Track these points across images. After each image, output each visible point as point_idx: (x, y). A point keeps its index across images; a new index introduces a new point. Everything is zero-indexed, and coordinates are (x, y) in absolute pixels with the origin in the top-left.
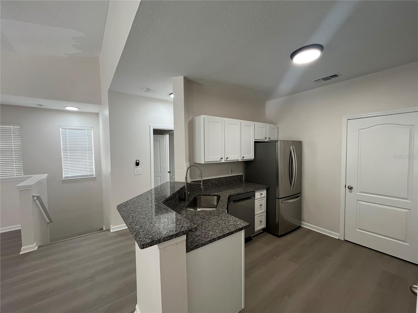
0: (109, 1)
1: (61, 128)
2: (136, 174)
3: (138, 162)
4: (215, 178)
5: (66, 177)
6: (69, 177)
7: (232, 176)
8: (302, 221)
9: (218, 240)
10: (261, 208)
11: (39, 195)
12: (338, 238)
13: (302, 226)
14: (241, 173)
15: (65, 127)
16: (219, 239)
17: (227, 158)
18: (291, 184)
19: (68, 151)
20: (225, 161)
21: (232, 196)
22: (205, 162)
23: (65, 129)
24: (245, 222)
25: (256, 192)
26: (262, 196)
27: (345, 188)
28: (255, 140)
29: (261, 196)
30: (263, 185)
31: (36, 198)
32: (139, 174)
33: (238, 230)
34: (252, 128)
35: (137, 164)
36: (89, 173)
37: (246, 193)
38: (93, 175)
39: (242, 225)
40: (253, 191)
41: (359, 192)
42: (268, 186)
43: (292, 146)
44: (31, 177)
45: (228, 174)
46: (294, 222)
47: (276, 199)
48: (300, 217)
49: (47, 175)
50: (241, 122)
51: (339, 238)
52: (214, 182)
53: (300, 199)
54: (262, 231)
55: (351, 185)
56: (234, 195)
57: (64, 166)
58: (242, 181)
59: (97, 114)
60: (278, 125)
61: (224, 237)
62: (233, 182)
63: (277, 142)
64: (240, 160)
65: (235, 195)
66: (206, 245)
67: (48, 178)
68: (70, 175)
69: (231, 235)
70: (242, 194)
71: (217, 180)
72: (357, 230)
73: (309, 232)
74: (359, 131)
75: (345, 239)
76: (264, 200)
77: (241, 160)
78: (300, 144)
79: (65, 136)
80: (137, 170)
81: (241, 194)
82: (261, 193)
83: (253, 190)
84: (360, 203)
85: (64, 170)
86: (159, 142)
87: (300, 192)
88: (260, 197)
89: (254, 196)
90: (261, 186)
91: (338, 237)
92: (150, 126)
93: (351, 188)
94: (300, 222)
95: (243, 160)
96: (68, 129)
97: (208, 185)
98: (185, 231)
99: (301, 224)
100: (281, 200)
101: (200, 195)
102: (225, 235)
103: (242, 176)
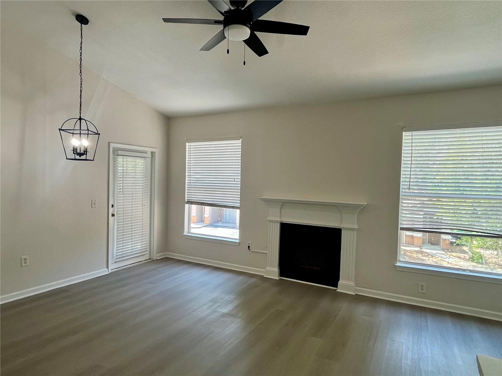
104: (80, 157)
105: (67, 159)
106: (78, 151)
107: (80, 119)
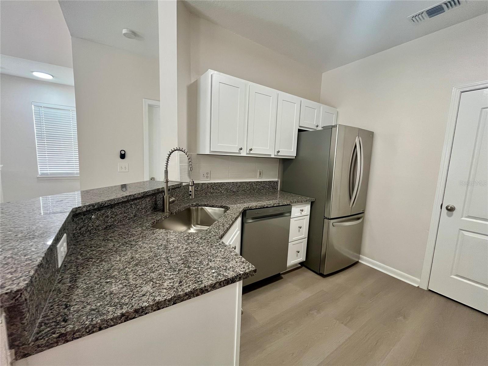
1: (33, 106)
2: (120, 170)
3: (123, 153)
4: (233, 183)
5: (42, 174)
6: (47, 174)
7: (261, 182)
8: (361, 255)
9: (155, 311)
10: (299, 231)
12: (417, 286)
13: (360, 261)
14: (276, 178)
15: (41, 105)
16: (159, 309)
17: (251, 150)
18: (350, 198)
19: (44, 138)
20: (247, 154)
21: (251, 209)
22: (211, 151)
23: (40, 107)
24: (246, 263)
25: (292, 206)
26: (303, 213)
27: (441, 208)
28: (300, 126)
29: (301, 213)
30: (306, 197)
32: (125, 171)
33: (220, 284)
34: (297, 106)
35: (123, 156)
36: (76, 171)
37: (276, 206)
39: (237, 270)
40: (287, 205)
41: (466, 217)
42: (313, 199)
43: (358, 137)
45: (256, 177)
46: (350, 255)
47: (325, 219)
48: (358, 249)
50: (278, 94)
51: (419, 286)
52: (231, 188)
53: (362, 221)
54: (300, 265)
55: (451, 204)
56: (254, 208)
57: (39, 159)
58: (276, 190)
60: (338, 110)
61: (174, 304)
62: (262, 190)
63: (334, 127)
64: (273, 156)
65: (257, 209)
66: (106, 328)
68: (48, 172)
69: (197, 295)
70: (269, 207)
71: (236, 186)
72: (452, 276)
73: (371, 271)
74: (481, 111)
75: (429, 288)
76: (305, 219)
77: (275, 155)
78: (371, 136)
79: (40, 117)
81: (267, 207)
82: (302, 208)
83: (288, 202)
84: (465, 234)
85: (39, 164)
87: (362, 211)
88: (299, 214)
89: (290, 212)
90: (302, 198)
91: (417, 284)
93: (451, 210)
94: (358, 255)
95: (277, 155)
96: (44, 107)
97: (221, 191)
99: (359, 258)
100: (332, 221)
101: (198, 204)
102: (180, 298)
103: (277, 182)
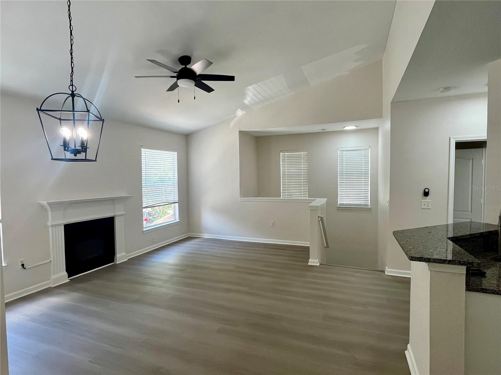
0: (396, 1)
1: (338, 151)
2: (423, 207)
3: (427, 191)
5: (340, 204)
11: (322, 216)
15: (343, 149)
19: (343, 175)
23: (343, 151)
31: (320, 219)
32: (428, 208)
35: (426, 194)
36: (364, 202)
38: (367, 205)
44: (316, 200)
49: (327, 199)
57: (339, 192)
59: (377, 129)
67: (327, 203)
68: (344, 203)
79: (342, 159)
80: (424, 202)
85: (339, 196)
86: (471, 161)
92: (450, 138)
98: (462, 261)
104: (75, 155)
105: (52, 159)
106: (72, 146)
107: (73, 95)
